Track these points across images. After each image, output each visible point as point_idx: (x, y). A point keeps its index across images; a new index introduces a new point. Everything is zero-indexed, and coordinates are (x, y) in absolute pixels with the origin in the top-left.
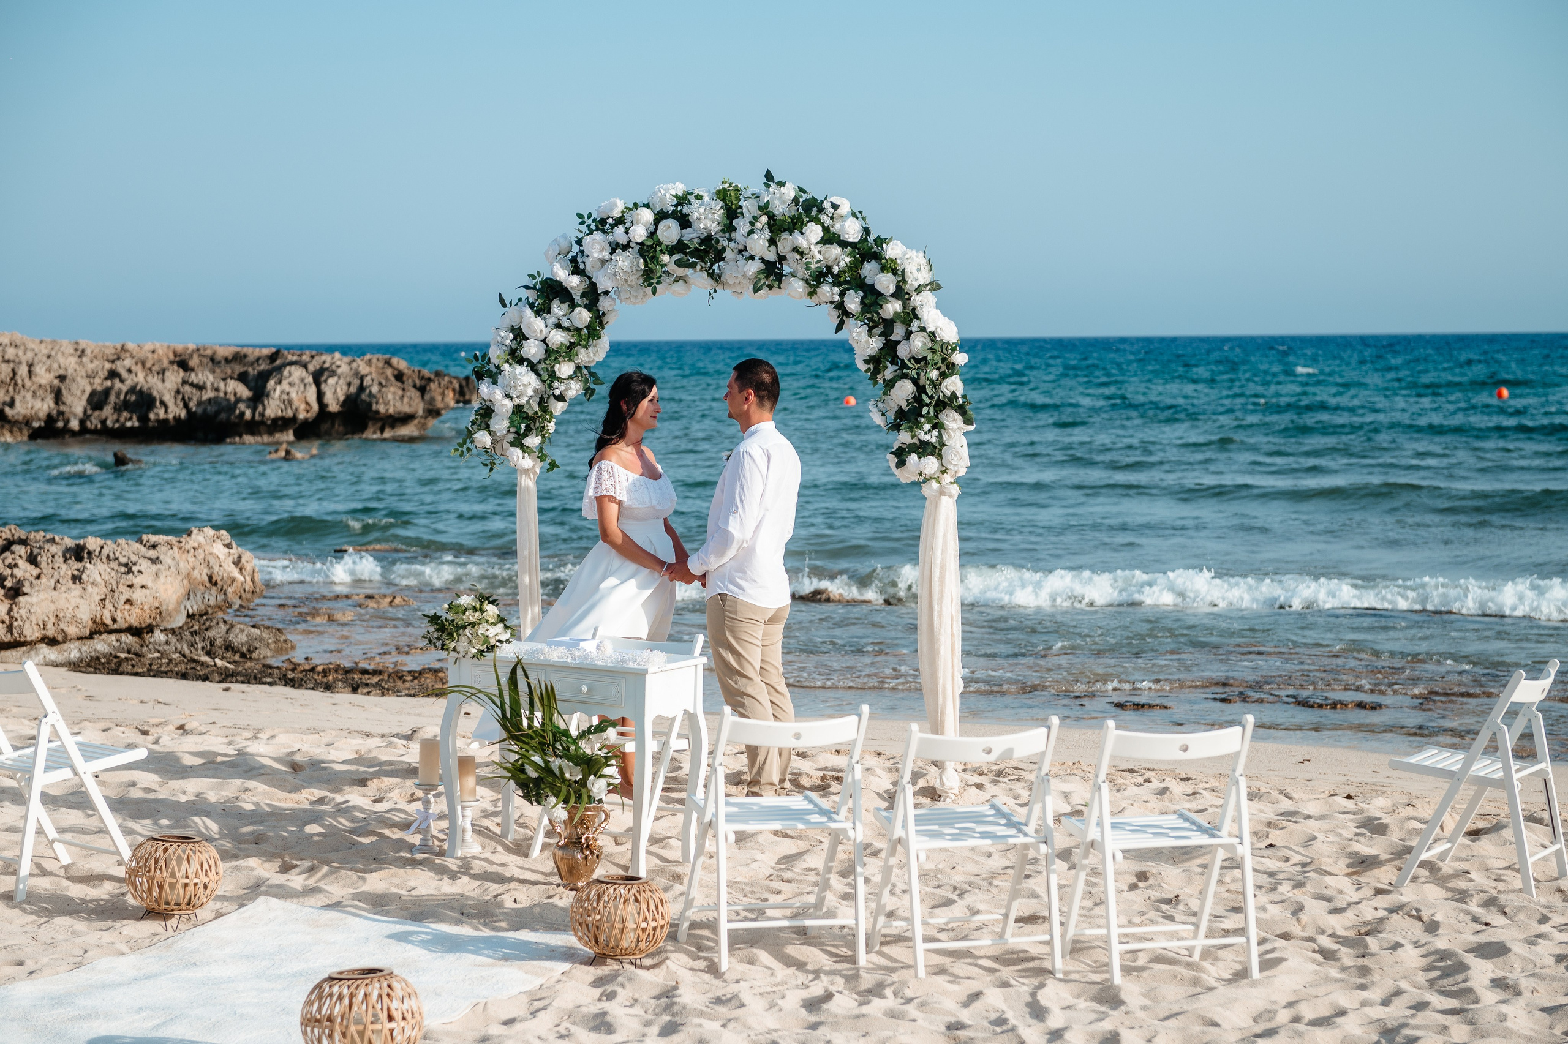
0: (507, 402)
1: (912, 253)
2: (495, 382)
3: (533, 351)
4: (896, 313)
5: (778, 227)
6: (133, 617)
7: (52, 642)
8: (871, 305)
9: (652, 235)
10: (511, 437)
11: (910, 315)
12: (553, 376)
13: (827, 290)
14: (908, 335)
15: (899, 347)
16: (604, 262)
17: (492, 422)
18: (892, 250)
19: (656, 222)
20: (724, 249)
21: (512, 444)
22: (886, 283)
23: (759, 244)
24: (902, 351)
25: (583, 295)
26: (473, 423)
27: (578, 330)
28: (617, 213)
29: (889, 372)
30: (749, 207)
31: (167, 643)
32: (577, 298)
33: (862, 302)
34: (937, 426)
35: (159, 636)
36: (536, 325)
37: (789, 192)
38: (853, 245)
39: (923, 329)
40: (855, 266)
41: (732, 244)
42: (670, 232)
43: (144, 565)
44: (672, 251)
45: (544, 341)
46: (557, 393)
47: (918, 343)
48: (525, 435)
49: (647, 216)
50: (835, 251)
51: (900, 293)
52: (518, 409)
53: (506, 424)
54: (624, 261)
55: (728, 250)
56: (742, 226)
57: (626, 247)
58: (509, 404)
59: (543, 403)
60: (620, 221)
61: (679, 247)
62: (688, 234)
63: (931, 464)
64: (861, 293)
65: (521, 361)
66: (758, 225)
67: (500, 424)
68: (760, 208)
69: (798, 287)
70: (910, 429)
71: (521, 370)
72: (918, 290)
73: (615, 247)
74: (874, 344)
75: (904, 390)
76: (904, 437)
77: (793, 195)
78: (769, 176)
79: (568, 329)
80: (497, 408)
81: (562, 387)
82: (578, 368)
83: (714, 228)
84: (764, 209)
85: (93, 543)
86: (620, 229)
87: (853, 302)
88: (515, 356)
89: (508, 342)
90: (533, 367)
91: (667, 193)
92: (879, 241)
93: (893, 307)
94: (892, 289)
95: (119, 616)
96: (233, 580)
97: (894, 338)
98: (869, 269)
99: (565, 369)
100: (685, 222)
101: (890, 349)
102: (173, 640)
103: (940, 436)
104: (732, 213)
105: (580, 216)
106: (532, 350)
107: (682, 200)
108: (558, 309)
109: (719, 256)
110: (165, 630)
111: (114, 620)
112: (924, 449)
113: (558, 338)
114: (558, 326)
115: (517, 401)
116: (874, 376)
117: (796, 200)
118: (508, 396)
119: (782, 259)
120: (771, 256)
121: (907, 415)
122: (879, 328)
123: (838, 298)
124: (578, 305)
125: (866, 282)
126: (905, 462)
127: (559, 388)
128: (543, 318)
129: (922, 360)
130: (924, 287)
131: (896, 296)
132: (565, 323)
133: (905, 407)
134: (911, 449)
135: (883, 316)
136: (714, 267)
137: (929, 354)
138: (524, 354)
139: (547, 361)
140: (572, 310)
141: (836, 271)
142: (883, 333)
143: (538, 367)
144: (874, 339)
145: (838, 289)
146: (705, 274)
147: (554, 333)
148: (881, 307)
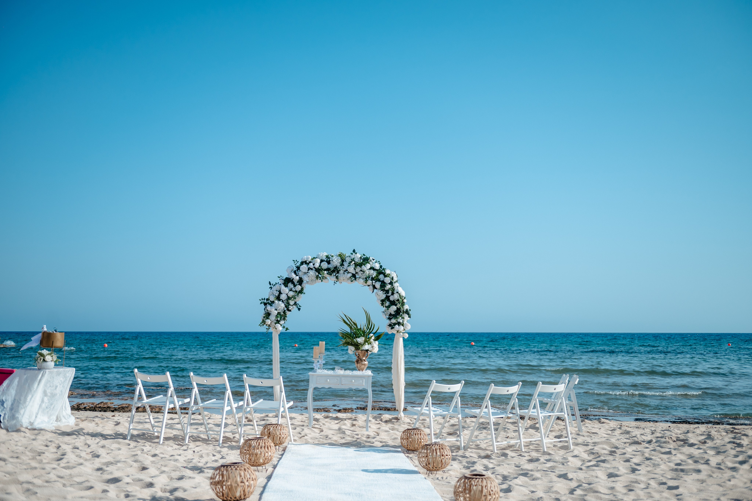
0: (275, 311)
1: (393, 273)
2: (271, 306)
4: (390, 288)
5: (356, 265)
8: (383, 286)
9: (320, 266)
10: (275, 321)
11: (393, 289)
12: (288, 304)
13: (370, 282)
14: (393, 294)
15: (390, 297)
16: (305, 273)
17: (270, 317)
18: (388, 272)
19: (321, 262)
20: (340, 270)
21: (276, 323)
22: (387, 280)
23: (351, 269)
24: (392, 298)
25: (297, 282)
26: (264, 317)
27: (296, 291)
28: (310, 260)
29: (387, 304)
30: (348, 260)
32: (296, 283)
33: (381, 285)
34: (403, 318)
36: (285, 290)
37: (359, 255)
38: (377, 270)
39: (397, 293)
40: (377, 276)
41: (343, 269)
42: (325, 265)
44: (325, 270)
45: (287, 294)
46: (290, 309)
47: (396, 297)
48: (280, 321)
49: (319, 261)
50: (372, 271)
51: (391, 283)
52: (279, 313)
53: (275, 318)
54: (312, 273)
55: (341, 270)
56: (346, 264)
57: (312, 269)
58: (276, 312)
59: (284, 312)
60: (310, 262)
61: (328, 269)
62: (330, 266)
63: (402, 328)
64: (380, 283)
65: (280, 300)
66: (352, 264)
67: (273, 318)
68: (351, 259)
69: (362, 281)
70: (395, 319)
71: (280, 302)
72: (395, 283)
73: (309, 269)
74: (383, 296)
75: (394, 308)
76: (394, 321)
77: (360, 256)
78: (354, 251)
79: (293, 291)
80: (272, 313)
82: (295, 302)
83: (339, 265)
84: (353, 260)
86: (311, 264)
87: (378, 285)
88: (278, 298)
89: (276, 295)
90: (283, 301)
91: (324, 255)
92: (384, 269)
93: (388, 287)
94: (389, 282)
97: (389, 295)
98: (381, 277)
99: (292, 302)
100: (329, 262)
101: (388, 298)
103: (403, 321)
104: (343, 261)
105: (294, 261)
106: (283, 297)
107: (327, 257)
108: (290, 285)
109: (338, 272)
112: (399, 324)
113: (291, 294)
114: (291, 290)
115: (278, 311)
116: (382, 304)
117: (361, 258)
119: (356, 273)
120: (354, 273)
121: (393, 315)
122: (385, 292)
123: (374, 284)
124: (297, 285)
125: (381, 280)
126: (394, 328)
127: (291, 308)
128: (287, 288)
129: (398, 300)
130: (397, 281)
131: (390, 284)
132: (294, 289)
133: (393, 313)
134: (395, 324)
135: (386, 289)
136: (337, 275)
137: (400, 299)
138: (281, 298)
139: (287, 300)
140: (295, 286)
141: (373, 277)
142: (385, 293)
143: (284, 302)
144: (384, 295)
145: (374, 282)
146: (335, 277)
147: (290, 292)
148: (385, 287)
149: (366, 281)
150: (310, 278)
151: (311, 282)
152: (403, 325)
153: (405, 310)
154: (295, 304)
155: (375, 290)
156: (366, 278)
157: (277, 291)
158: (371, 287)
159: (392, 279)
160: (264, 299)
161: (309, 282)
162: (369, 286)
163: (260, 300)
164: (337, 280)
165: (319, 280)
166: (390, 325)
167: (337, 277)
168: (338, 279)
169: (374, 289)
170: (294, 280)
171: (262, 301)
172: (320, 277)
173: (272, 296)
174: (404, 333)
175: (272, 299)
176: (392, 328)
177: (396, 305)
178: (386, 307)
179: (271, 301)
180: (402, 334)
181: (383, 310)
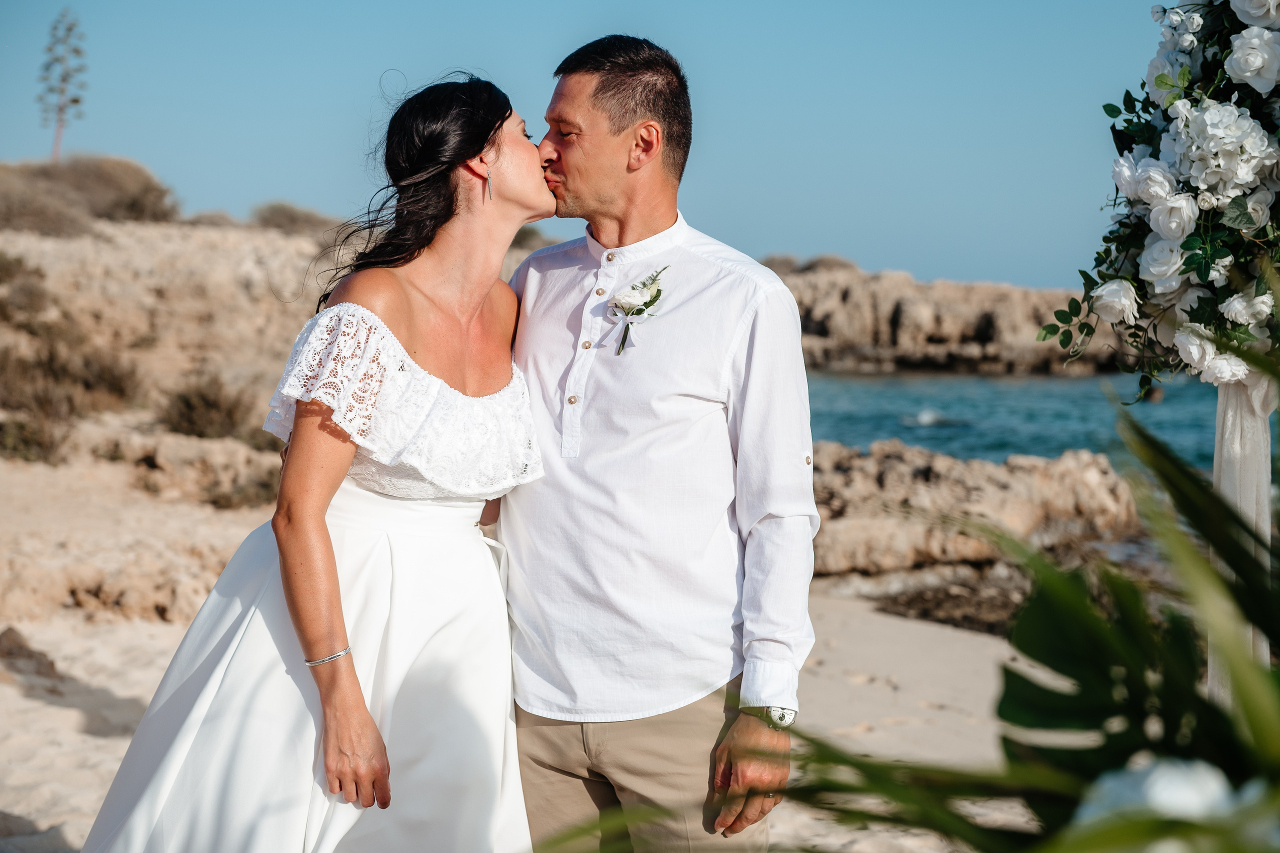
3: (1257, 61)
6: (970, 548)
7: (865, 573)
10: (1192, 298)
17: (1145, 259)
21: (1194, 315)
31: (1010, 578)
35: (1001, 571)
43: (991, 491)
48: (1228, 291)
53: (1178, 262)
65: (1223, 91)
67: (1164, 264)
71: (1222, 113)
80: (1156, 220)
85: (941, 464)
89: (1189, 40)
90: (1257, 106)
95: (950, 548)
96: (1103, 511)
102: (1017, 575)
106: (1255, 57)
110: (1009, 565)
111: (944, 551)
115: (1209, 201)
118: (1186, 187)
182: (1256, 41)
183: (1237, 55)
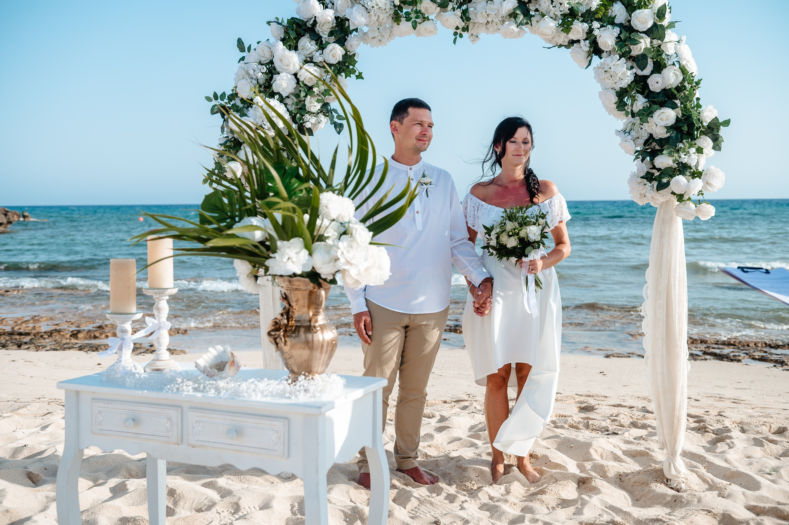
2: (243, 115)
3: (285, 85)
4: (646, 49)
8: (625, 41)
11: (659, 51)
12: (302, 109)
13: (577, 30)
14: (659, 67)
15: (649, 81)
22: (642, 20)
24: (654, 84)
25: (331, 34)
29: (640, 103)
32: (325, 36)
33: (618, 37)
34: (700, 151)
36: (289, 59)
39: (675, 63)
40: (603, 7)
45: (295, 75)
46: (308, 125)
47: (670, 77)
51: (654, 31)
63: (697, 185)
64: (617, 30)
65: (272, 95)
69: (550, 24)
70: (670, 155)
71: (274, 102)
72: (667, 28)
74: (626, 77)
75: (664, 118)
76: (664, 161)
79: (317, 64)
81: (313, 120)
82: (326, 104)
87: (607, 38)
88: (266, 89)
89: (259, 77)
90: (282, 100)
93: (644, 43)
94: (650, 24)
97: (644, 72)
98: (618, 10)
99: (313, 105)
101: (640, 82)
103: (697, 160)
106: (284, 83)
108: (307, 45)
112: (684, 170)
113: (310, 72)
114: (309, 60)
116: (621, 105)
121: (663, 142)
122: (630, 64)
123: (596, 32)
124: (328, 43)
125: (617, 21)
126: (668, 184)
127: (310, 121)
128: (293, 53)
129: (680, 88)
130: (672, 25)
131: (648, 32)
132: (318, 58)
133: (661, 133)
134: (671, 172)
135: (637, 50)
136: (464, 7)
137: (686, 84)
138: (275, 87)
139: (297, 96)
140: (322, 47)
141: (593, 9)
142: (632, 68)
143: (288, 101)
144: (629, 73)
145: (596, 25)
146: (459, 12)
147: (306, 66)
148: (636, 42)
149: (565, 26)
150: (374, 18)
151: (376, 34)
152: (697, 174)
153: (705, 124)
154: (325, 109)
155: (595, 58)
156: (564, 16)
157: (260, 63)
158: (585, 46)
159: (661, 14)
160: (223, 96)
161: (371, 36)
162: (572, 42)
163: (208, 99)
164: (462, 24)
165: (405, 25)
166: (649, 177)
167: (465, 16)
168: (468, 19)
169: (590, 54)
170: (318, 28)
171: (214, 102)
172: (407, 14)
173: (243, 82)
174: (700, 202)
175: (245, 92)
176: (661, 187)
177: (674, 107)
178: (633, 115)
179: (242, 100)
180: (692, 206)
181: (621, 127)
182: (285, 78)
183: (277, 82)
